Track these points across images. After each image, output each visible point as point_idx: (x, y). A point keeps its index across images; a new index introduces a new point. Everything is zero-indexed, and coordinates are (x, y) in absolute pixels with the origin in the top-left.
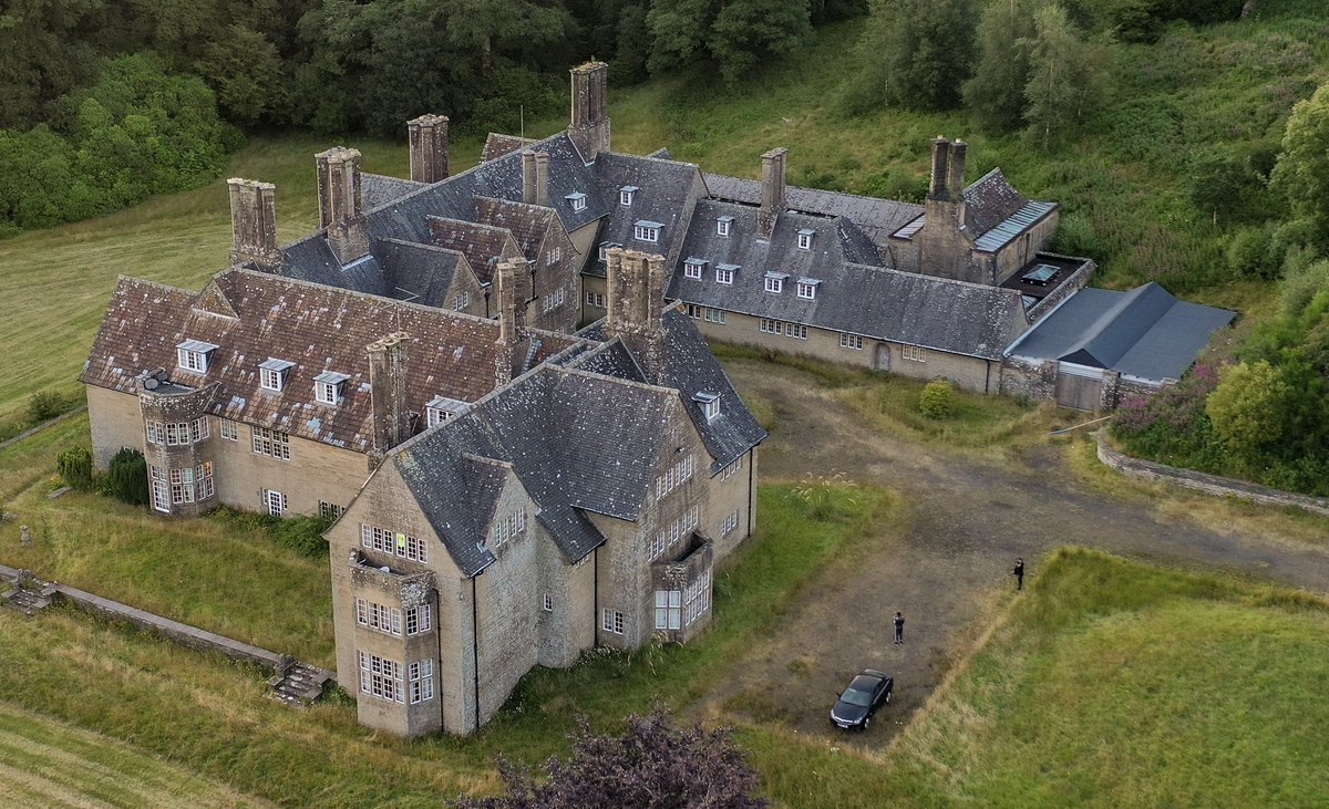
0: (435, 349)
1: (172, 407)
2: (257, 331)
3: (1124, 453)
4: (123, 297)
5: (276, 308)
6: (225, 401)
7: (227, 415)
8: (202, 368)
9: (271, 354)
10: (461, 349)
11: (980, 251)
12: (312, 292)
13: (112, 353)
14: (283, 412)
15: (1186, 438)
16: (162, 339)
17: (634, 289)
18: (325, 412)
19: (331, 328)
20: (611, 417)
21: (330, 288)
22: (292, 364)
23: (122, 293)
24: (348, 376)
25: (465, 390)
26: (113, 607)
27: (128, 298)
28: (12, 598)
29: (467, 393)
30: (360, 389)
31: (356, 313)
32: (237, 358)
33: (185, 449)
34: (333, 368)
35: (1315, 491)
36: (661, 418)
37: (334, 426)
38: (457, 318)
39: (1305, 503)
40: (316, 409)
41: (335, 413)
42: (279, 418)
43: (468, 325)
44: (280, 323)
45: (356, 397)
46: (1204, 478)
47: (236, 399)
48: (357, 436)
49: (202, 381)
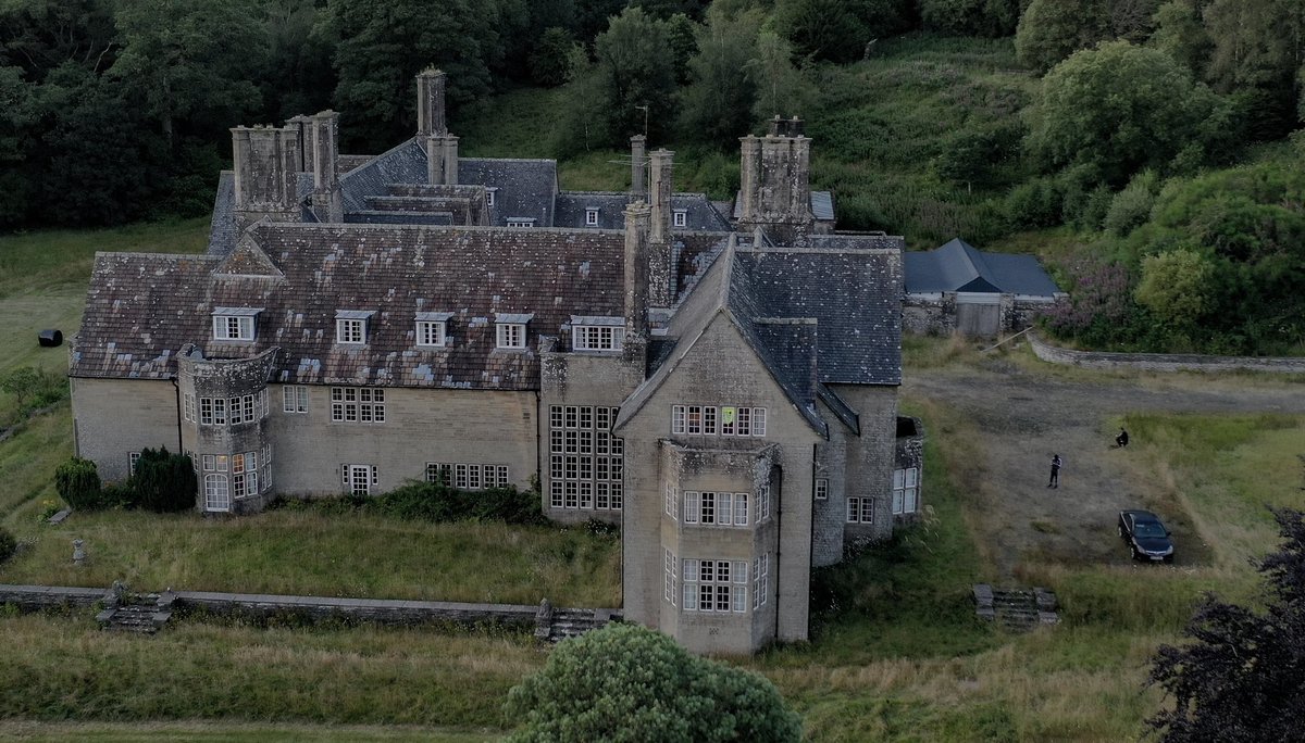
0: (555, 269)
1: (237, 376)
2: (312, 285)
3: (1076, 349)
4: (109, 276)
5: (331, 258)
6: (292, 366)
7: (300, 380)
8: (248, 335)
9: (339, 306)
10: (587, 265)
11: (822, 221)
12: (374, 234)
13: (110, 339)
14: (375, 367)
15: (1128, 327)
16: (180, 313)
17: (778, 176)
18: (433, 357)
19: (412, 268)
20: (831, 288)
21: (397, 226)
22: (372, 312)
23: (106, 271)
24: (452, 314)
25: (607, 305)
26: (266, 601)
27: (117, 275)
28: (114, 618)
29: (610, 308)
30: (471, 325)
31: (440, 247)
32: (294, 318)
33: (251, 428)
34: (427, 308)
35: (1255, 352)
36: (890, 279)
37: (449, 369)
38: (572, 234)
39: (1250, 363)
40: (420, 355)
41: (446, 355)
42: (373, 372)
43: (587, 239)
44: (339, 272)
45: (469, 334)
46: (1157, 357)
47: (306, 362)
48: (484, 374)
49: (250, 350)
